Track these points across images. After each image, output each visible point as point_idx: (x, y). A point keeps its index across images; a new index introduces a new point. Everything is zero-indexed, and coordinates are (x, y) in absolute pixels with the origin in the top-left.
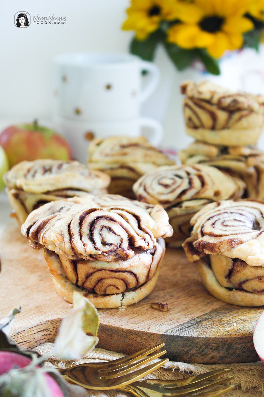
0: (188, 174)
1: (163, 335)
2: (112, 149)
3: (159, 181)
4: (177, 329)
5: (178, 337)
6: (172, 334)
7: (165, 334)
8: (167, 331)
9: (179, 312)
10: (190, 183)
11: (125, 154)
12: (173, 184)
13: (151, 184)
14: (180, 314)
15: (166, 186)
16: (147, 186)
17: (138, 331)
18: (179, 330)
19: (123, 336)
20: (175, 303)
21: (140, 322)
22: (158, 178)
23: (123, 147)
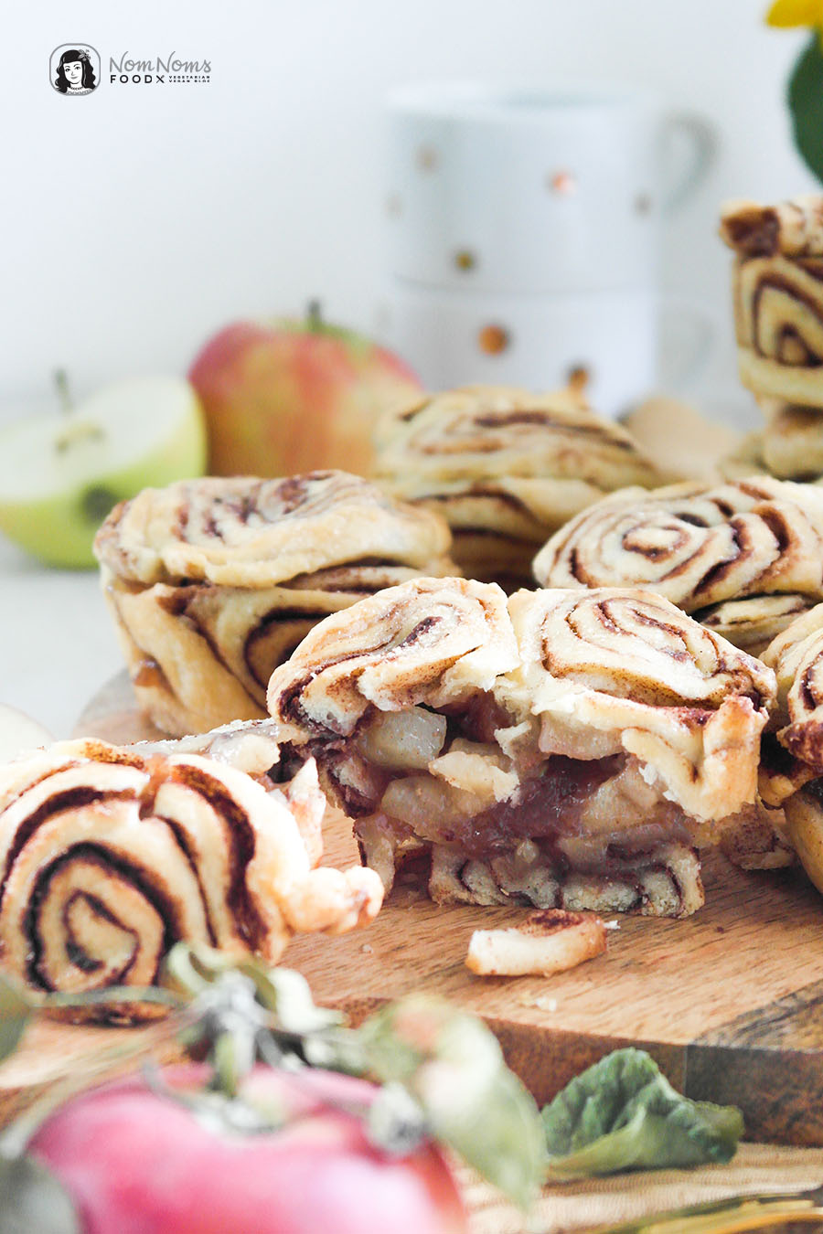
0: (726, 510)
1: (691, 1048)
2: (450, 431)
3: (625, 537)
4: (741, 1026)
5: (743, 1052)
6: (724, 1043)
7: (701, 1043)
8: (704, 1035)
9: (738, 972)
10: (739, 539)
11: (490, 448)
12: (678, 546)
13: (600, 550)
14: (740, 979)
15: (654, 553)
16: (581, 559)
17: (602, 1038)
18: (745, 1030)
19: (551, 1055)
20: (718, 945)
21: (604, 1006)
22: (621, 529)
23: (490, 422)
